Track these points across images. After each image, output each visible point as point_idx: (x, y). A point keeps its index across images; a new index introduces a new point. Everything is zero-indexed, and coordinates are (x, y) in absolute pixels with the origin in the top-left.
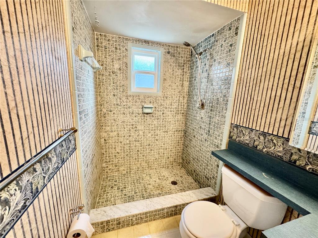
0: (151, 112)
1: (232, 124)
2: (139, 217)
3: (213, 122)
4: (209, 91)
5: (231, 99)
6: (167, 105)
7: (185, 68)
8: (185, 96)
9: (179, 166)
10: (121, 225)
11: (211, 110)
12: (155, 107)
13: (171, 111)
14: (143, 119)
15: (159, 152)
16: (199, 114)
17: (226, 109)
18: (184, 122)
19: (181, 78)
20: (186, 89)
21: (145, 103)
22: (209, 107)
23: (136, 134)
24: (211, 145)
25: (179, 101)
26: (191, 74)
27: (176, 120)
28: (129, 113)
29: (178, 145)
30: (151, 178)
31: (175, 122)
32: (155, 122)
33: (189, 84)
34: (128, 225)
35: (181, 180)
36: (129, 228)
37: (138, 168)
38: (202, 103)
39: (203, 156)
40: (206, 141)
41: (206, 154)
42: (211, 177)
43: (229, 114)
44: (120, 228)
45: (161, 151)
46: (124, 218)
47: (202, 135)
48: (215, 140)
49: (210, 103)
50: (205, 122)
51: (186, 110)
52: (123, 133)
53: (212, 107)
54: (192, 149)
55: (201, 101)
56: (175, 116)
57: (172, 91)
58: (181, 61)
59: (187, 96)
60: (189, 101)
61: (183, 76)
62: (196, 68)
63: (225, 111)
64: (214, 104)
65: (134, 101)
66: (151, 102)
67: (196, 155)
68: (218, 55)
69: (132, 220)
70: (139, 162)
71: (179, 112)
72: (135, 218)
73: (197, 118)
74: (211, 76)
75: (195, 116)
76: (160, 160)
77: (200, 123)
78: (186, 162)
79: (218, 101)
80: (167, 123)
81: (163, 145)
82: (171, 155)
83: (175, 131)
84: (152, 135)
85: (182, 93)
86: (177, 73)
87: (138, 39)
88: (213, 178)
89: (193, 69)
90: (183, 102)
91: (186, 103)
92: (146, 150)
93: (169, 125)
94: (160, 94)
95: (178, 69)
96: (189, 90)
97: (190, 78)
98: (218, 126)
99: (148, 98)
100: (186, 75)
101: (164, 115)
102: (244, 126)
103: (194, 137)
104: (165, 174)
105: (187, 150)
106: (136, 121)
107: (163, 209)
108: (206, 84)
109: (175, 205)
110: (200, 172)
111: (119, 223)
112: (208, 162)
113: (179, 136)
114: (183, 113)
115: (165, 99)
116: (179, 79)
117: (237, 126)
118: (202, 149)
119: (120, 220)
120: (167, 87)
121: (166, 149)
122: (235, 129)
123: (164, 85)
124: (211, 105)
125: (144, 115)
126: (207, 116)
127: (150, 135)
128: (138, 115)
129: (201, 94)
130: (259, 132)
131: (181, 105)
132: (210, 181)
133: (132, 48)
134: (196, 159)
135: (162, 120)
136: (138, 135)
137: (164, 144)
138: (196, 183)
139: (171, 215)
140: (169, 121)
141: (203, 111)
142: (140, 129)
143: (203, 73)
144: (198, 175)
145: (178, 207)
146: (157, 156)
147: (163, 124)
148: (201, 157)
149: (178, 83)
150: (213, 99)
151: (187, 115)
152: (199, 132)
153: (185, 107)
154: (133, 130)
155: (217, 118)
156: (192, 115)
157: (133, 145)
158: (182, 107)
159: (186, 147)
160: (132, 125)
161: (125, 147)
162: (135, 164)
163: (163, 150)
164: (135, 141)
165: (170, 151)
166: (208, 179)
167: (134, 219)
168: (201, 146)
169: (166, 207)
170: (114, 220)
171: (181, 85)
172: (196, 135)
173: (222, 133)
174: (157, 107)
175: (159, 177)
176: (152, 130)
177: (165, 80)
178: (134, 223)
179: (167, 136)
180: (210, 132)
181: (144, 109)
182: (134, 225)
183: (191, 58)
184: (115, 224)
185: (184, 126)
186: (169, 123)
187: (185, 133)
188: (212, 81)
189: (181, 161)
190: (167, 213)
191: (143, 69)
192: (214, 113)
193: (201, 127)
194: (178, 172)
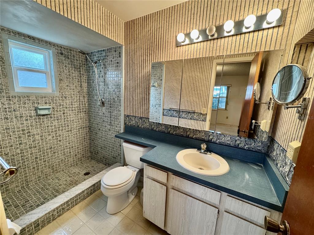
0: (49, 113)
1: (125, 115)
2: (60, 209)
3: (112, 115)
4: (106, 93)
5: (122, 99)
6: (67, 104)
7: (81, 70)
8: (85, 96)
9: (88, 159)
10: (40, 226)
11: (110, 107)
12: (53, 108)
13: (72, 110)
14: (39, 121)
15: (64, 152)
16: (101, 110)
17: (120, 106)
18: (87, 119)
19: (79, 79)
20: (85, 90)
21: (39, 104)
22: (109, 104)
23: (30, 139)
24: (114, 132)
25: (80, 100)
26: (88, 77)
27: (79, 118)
28: (16, 117)
29: (85, 141)
30: (59, 180)
31: (78, 120)
32: (56, 123)
33: (88, 85)
34: (49, 222)
35: (93, 169)
36: (50, 225)
37: (40, 177)
38: (102, 101)
39: (109, 143)
40: (109, 130)
41: (111, 140)
42: (117, 155)
43: (122, 109)
44: (40, 230)
45: (67, 150)
46: (43, 217)
47: (106, 126)
48: (116, 128)
49: (108, 102)
50: (107, 116)
51: (87, 108)
52: (9, 143)
53: (110, 105)
54: (98, 140)
55: (101, 100)
56: (78, 115)
57: (71, 91)
58: (77, 63)
59: (87, 96)
60: (89, 100)
61: (80, 77)
62: (93, 72)
63: (120, 107)
64: (112, 102)
65: (22, 102)
66: (46, 102)
67: (103, 144)
68: (109, 67)
69: (53, 215)
70: (40, 170)
71: (82, 110)
72: (56, 211)
73: (100, 114)
74: (107, 81)
75: (97, 113)
76: (67, 160)
77: (103, 117)
78: (95, 154)
79: (114, 100)
80: (69, 122)
81: (68, 145)
82: (79, 152)
83: (79, 129)
84: (54, 137)
85: (82, 93)
86: (74, 75)
87: (17, 32)
88: (119, 155)
89: (90, 73)
90: (83, 101)
91: (86, 102)
92: (48, 155)
93: (72, 124)
94: (57, 94)
95: (75, 71)
96: (88, 90)
97: (87, 79)
98: (117, 118)
99: (42, 98)
100: (83, 76)
101: (65, 115)
102: (132, 115)
103: (99, 130)
104: (75, 171)
105: (94, 143)
106: (28, 125)
107: (83, 192)
108: (104, 87)
109: (93, 184)
110: (108, 156)
111: (38, 225)
112: (113, 145)
113: (84, 132)
114: (85, 111)
115: (64, 99)
116: (77, 80)
117: (128, 116)
118: (107, 138)
119: (38, 221)
120: (64, 87)
121: (72, 147)
122: (127, 118)
123: (61, 85)
124: (109, 103)
125: (40, 117)
126: (108, 112)
127: (50, 137)
128: (31, 118)
129: (100, 94)
130: (139, 117)
131: (83, 104)
132: (117, 159)
133: (9, 40)
134: (103, 147)
135: (63, 120)
136: (34, 141)
137: (69, 143)
138: (106, 166)
139: (91, 194)
140: (71, 120)
141: (104, 108)
142: (35, 133)
143: (99, 77)
144: (107, 159)
145: (96, 185)
146: (63, 157)
147: (65, 124)
148: (108, 144)
149: (76, 84)
150: (111, 98)
151: (90, 113)
152: (103, 125)
153: (86, 105)
154: (25, 136)
155: (115, 112)
156: (95, 112)
157: (27, 154)
158: (84, 105)
159: (93, 141)
160: (23, 130)
161: (14, 159)
162: (34, 173)
163: (68, 150)
164: (30, 148)
165: (77, 148)
166: (115, 158)
167: (55, 213)
168: (106, 136)
169: (86, 188)
170: (31, 225)
171: (80, 85)
172: (101, 128)
173: (120, 122)
174: (55, 107)
175: (69, 175)
176: (52, 132)
177: (61, 80)
178: (55, 217)
179: (72, 134)
180: (112, 123)
181: (38, 110)
182: (56, 219)
183: (86, 62)
184: (33, 228)
185: (88, 123)
186: (72, 122)
187: (90, 129)
188: (107, 85)
189: (89, 154)
190: (87, 194)
191: (29, 66)
192: (113, 109)
193: (104, 121)
194: (89, 165)
